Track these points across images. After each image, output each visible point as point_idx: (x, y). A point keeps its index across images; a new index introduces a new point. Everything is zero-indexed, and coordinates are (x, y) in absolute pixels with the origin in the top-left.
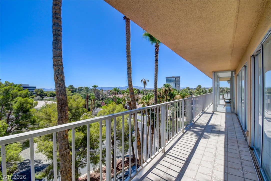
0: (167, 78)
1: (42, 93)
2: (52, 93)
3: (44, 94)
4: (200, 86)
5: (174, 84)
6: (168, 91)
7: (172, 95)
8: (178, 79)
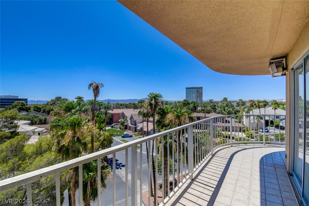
0: (187, 88)
1: (23, 107)
2: (36, 107)
3: (25, 108)
4: (225, 99)
5: (195, 96)
6: (153, 106)
7: (164, 114)
8: (200, 90)
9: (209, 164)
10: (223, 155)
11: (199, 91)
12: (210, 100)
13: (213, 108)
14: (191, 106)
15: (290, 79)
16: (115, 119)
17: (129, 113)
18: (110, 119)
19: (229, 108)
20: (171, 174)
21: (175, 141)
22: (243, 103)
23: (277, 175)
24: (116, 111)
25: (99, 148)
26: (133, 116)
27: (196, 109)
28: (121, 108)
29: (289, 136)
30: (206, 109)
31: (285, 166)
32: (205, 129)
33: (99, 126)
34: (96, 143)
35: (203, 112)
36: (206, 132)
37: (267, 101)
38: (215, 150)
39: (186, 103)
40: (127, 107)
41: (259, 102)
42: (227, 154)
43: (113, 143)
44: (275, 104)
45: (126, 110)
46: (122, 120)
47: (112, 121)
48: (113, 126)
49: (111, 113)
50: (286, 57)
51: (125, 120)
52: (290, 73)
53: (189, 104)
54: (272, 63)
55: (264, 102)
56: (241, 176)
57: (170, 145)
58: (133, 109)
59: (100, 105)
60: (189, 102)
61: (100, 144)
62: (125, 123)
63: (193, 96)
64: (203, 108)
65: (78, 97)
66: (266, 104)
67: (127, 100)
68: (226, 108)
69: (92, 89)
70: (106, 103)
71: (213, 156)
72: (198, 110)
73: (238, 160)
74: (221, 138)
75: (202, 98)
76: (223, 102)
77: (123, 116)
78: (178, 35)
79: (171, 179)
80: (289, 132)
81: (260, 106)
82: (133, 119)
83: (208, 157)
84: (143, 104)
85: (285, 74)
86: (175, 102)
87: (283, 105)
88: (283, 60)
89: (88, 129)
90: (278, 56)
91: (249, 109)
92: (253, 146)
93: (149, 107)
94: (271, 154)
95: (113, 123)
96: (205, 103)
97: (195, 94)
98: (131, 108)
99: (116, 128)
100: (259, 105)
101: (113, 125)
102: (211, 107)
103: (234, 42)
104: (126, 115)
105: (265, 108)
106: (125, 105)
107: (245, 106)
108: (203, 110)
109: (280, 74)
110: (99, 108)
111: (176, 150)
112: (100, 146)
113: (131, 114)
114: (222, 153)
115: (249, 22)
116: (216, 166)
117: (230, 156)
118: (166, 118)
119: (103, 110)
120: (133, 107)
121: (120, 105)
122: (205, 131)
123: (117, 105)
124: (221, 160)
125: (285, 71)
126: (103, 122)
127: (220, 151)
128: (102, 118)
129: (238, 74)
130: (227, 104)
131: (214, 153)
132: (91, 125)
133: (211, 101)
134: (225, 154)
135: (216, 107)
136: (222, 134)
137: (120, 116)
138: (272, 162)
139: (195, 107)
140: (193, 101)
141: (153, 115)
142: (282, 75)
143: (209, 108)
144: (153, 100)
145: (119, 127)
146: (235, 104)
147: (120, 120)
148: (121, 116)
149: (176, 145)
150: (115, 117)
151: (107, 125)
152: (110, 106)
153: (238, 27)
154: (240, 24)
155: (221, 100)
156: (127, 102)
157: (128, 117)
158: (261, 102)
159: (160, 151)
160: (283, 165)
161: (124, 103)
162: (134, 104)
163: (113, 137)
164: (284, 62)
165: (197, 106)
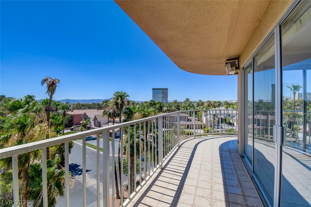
0: (153, 89)
4: (188, 100)
5: (161, 96)
6: (119, 106)
7: (130, 113)
8: (166, 91)
9: (176, 154)
10: (188, 146)
11: (164, 92)
12: (174, 101)
13: (177, 108)
14: (158, 106)
15: (241, 77)
16: (75, 121)
17: (91, 113)
18: (69, 120)
19: (190, 107)
20: (138, 173)
21: (142, 140)
22: (202, 104)
23: (232, 158)
24: (76, 112)
25: (56, 153)
26: (97, 117)
27: (162, 109)
28: (83, 108)
29: (240, 124)
30: (171, 109)
31: (238, 151)
32: (169, 128)
33: (55, 129)
34: (51, 148)
35: (168, 112)
36: (171, 130)
37: (221, 102)
38: (181, 141)
39: (152, 104)
40: (90, 107)
41: (215, 102)
42: (191, 145)
43: (72, 147)
44: (227, 104)
45: (89, 110)
46: (85, 122)
47: (72, 123)
48: (73, 129)
49: (70, 114)
50: (238, 58)
51: (88, 122)
52: (241, 72)
53: (155, 104)
54: (228, 63)
55: (218, 102)
56: (204, 161)
57: (137, 145)
58: (97, 109)
59: (56, 105)
60: (155, 102)
61: (57, 149)
62: (88, 125)
63: (159, 96)
64: (169, 108)
65: (28, 96)
66: (220, 104)
67: (90, 100)
68: (188, 108)
69: (45, 85)
70: (65, 103)
71: (180, 147)
72: (164, 110)
73: (201, 149)
74: (184, 135)
75: (168, 99)
76: (186, 102)
77: (86, 117)
78: (150, 25)
79: (137, 178)
80: (240, 121)
81: (216, 106)
82: (97, 121)
83: (175, 148)
84: (109, 104)
85: (237, 73)
86: (142, 103)
87: (233, 105)
88: (236, 61)
89: (40, 131)
90: (232, 57)
91: (206, 108)
92: (212, 137)
93: (115, 107)
94: (226, 142)
95: (74, 125)
96: (170, 103)
97: (161, 95)
98: (95, 109)
99: (77, 130)
100: (214, 105)
101: (72, 127)
102: (175, 107)
103: (199, 40)
104: (89, 116)
105: (219, 107)
106: (88, 105)
107: (203, 106)
108: (169, 110)
109: (233, 72)
110: (55, 109)
111: (143, 149)
112: (57, 151)
113: (95, 115)
114: (187, 144)
115: (213, 20)
116: (183, 155)
117: (194, 146)
118: (133, 117)
119: (60, 111)
120: (98, 108)
121: (82, 105)
122: (169, 129)
123: (78, 106)
124: (187, 150)
125: (237, 70)
126: (59, 125)
127: (186, 143)
128: (59, 119)
129: (200, 74)
130: (189, 104)
131: (180, 144)
132: (45, 126)
133: (176, 102)
134: (190, 144)
135: (180, 107)
136: (185, 132)
137: (81, 118)
138: (227, 148)
139: (161, 107)
140: (160, 101)
141: (119, 115)
142: (235, 74)
143: (174, 108)
144: (120, 99)
145: (80, 129)
146: (195, 105)
147: (81, 122)
148: (83, 117)
149: (144, 144)
150: (75, 119)
151: (65, 128)
152: (70, 106)
153: (204, 24)
154: (205, 21)
155: (184, 101)
156: (90, 102)
157: (91, 119)
158: (216, 103)
159: (126, 151)
160: (236, 150)
161: (86, 103)
162: (98, 104)
163: (73, 141)
164: (237, 63)
165: (163, 106)
